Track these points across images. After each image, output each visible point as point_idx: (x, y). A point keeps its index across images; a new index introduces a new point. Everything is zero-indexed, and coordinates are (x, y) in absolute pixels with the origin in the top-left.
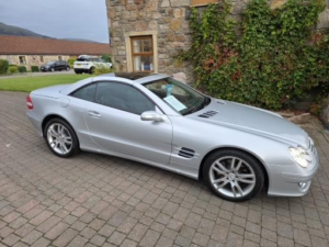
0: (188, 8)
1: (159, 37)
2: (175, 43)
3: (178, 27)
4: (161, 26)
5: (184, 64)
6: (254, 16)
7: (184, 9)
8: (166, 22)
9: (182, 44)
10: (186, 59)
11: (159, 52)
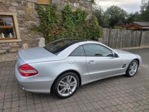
0: (36, 4)
1: (18, 17)
2: (30, 22)
3: (31, 13)
4: (19, 11)
5: (37, 33)
6: (68, 13)
7: (34, 4)
8: (22, 9)
9: (35, 23)
10: (39, 31)
11: (20, 26)
